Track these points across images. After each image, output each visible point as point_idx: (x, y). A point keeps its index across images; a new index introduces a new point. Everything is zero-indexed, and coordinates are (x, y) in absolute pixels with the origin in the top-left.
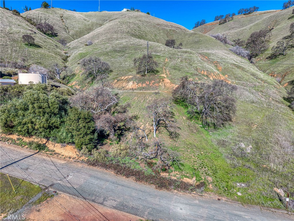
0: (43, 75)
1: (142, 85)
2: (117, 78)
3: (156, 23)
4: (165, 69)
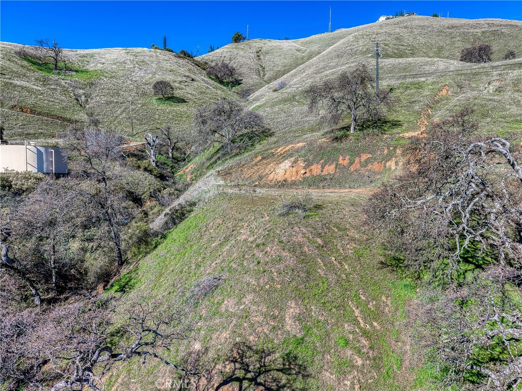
0: (39, 149)
2: (267, 150)
3: (447, 25)
4: (429, 116)
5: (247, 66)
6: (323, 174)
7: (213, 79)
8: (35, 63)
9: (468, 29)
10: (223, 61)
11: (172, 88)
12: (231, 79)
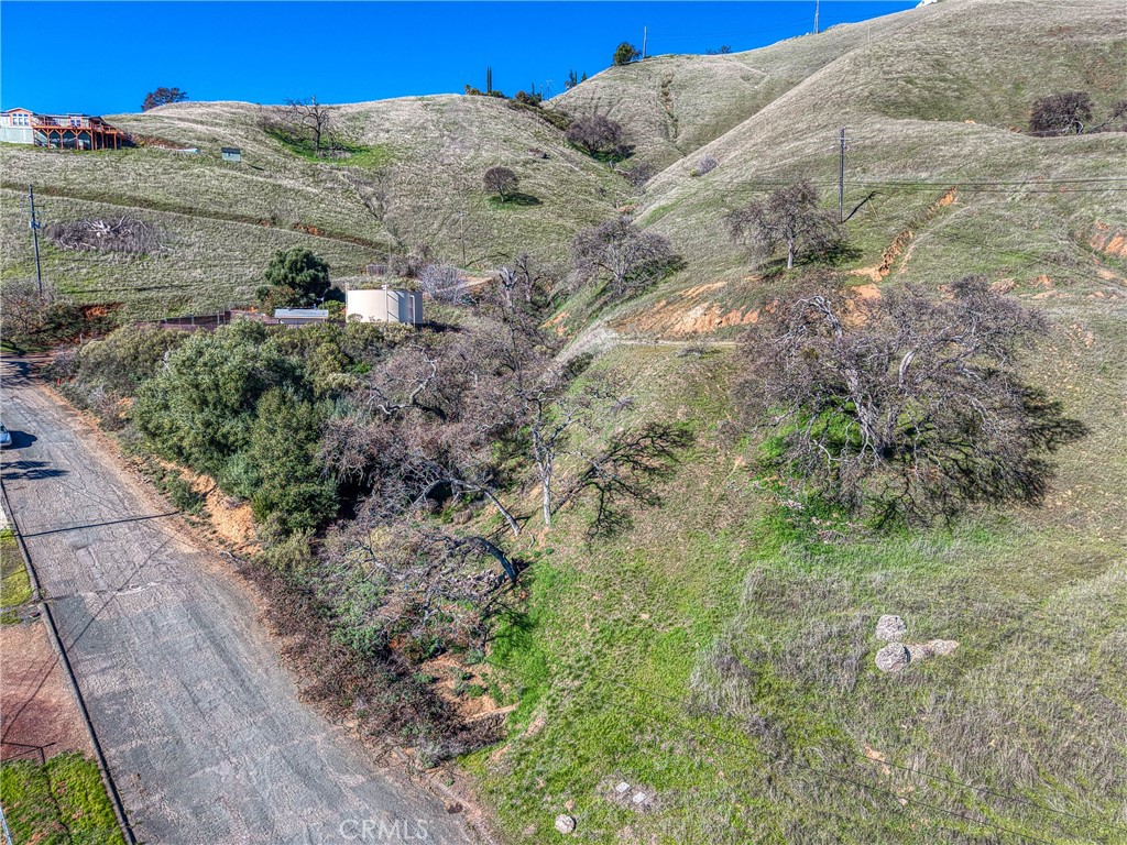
0: (402, 295)
1: (743, 315)
2: (674, 292)
3: (1049, 25)
4: (907, 242)
5: (643, 118)
6: (743, 323)
7: (578, 149)
8: (286, 140)
9: (1090, 35)
10: (596, 107)
11: (515, 179)
12: (612, 146)
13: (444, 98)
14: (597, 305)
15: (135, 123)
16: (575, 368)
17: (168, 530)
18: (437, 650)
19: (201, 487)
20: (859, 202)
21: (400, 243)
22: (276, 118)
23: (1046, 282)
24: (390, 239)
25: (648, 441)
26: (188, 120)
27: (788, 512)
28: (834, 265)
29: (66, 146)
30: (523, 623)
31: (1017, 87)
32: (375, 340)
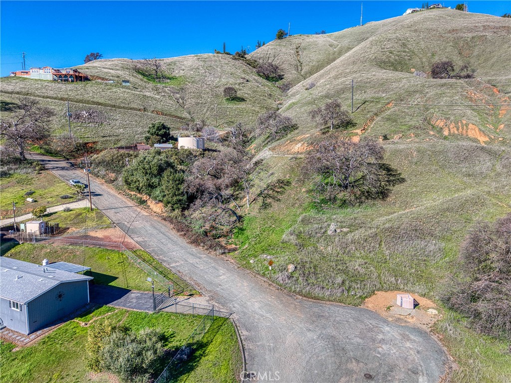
0: (197, 138)
2: (293, 138)
3: (449, 28)
4: (373, 120)
5: (288, 63)
7: (261, 76)
8: (143, 75)
9: (465, 33)
10: (269, 58)
11: (235, 91)
12: (275, 75)
13: (206, 55)
14: (266, 142)
15: (87, 70)
16: (256, 164)
17: (139, 210)
18: (219, 237)
19: (145, 199)
20: (360, 105)
21: (192, 118)
22: (139, 66)
23: (412, 135)
24: (188, 116)
25: (278, 184)
26: (107, 68)
27: (315, 202)
28: (347, 129)
29: (65, 81)
30: (242, 230)
31: (433, 55)
32: (189, 154)
